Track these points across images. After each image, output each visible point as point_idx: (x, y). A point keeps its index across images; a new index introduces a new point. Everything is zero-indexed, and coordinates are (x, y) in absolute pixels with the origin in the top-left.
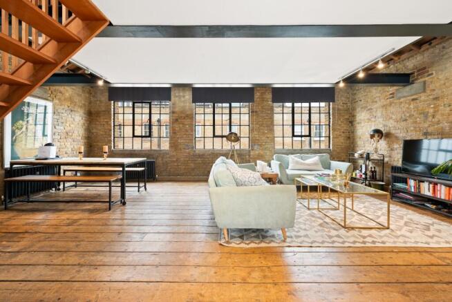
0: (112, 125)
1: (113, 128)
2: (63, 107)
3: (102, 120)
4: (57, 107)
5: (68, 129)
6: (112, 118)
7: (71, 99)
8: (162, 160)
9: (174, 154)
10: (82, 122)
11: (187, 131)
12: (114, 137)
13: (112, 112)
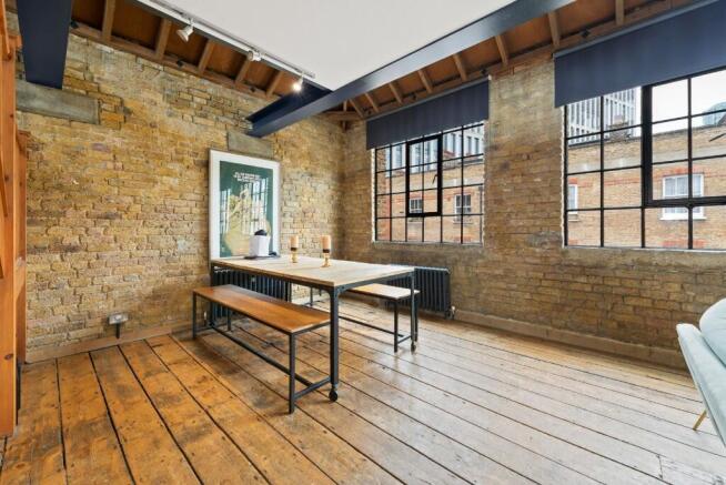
0: (373, 195)
1: (373, 200)
2: (297, 170)
3: (358, 187)
4: (289, 170)
5: (306, 205)
6: (373, 180)
7: (310, 156)
8: (467, 271)
9: (498, 256)
10: (329, 192)
11: (536, 192)
12: (376, 219)
13: (373, 171)
